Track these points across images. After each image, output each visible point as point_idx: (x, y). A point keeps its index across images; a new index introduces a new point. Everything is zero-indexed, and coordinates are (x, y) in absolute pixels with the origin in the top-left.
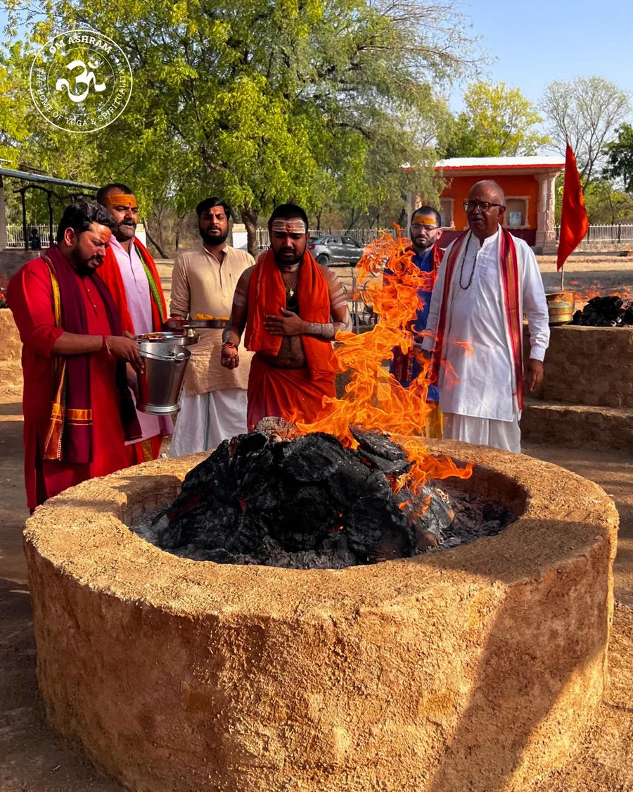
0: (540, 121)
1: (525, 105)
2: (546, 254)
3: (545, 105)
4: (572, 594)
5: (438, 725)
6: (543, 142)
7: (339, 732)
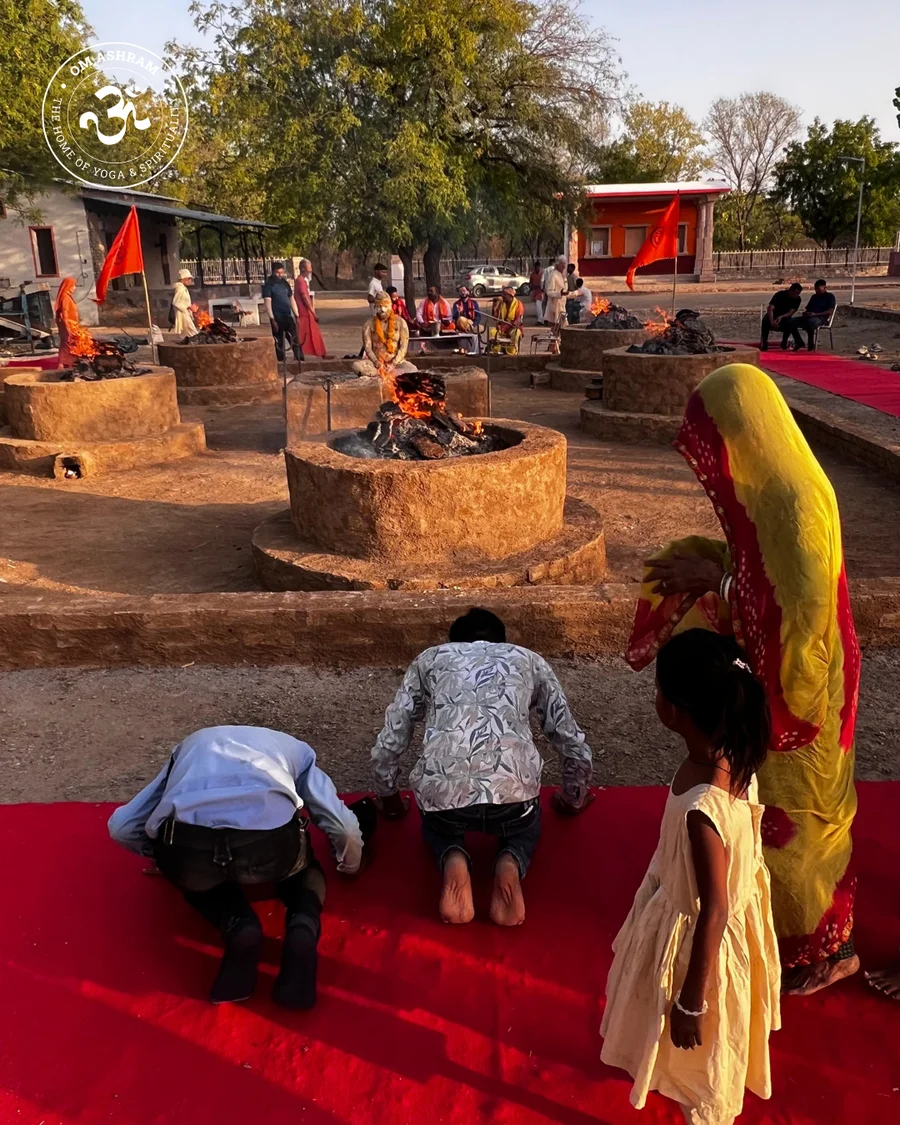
0: (704, 142)
1: (689, 126)
2: (704, 282)
3: (710, 124)
4: (528, 473)
5: (464, 521)
6: (707, 164)
7: (422, 521)
